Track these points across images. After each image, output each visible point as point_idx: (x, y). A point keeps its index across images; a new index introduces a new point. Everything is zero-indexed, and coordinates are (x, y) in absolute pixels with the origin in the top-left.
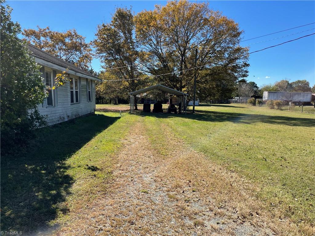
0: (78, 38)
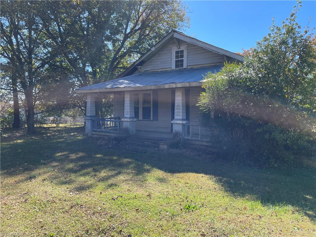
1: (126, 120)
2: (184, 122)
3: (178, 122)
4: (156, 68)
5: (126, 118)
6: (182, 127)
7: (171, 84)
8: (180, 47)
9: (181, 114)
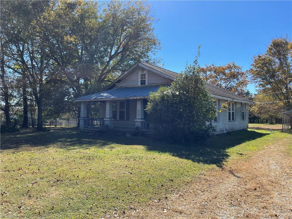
0: (236, 68)
1: (106, 119)
2: (142, 120)
3: (138, 120)
4: (128, 85)
5: (107, 118)
6: (141, 123)
7: (134, 97)
8: (143, 72)
9: (140, 115)
